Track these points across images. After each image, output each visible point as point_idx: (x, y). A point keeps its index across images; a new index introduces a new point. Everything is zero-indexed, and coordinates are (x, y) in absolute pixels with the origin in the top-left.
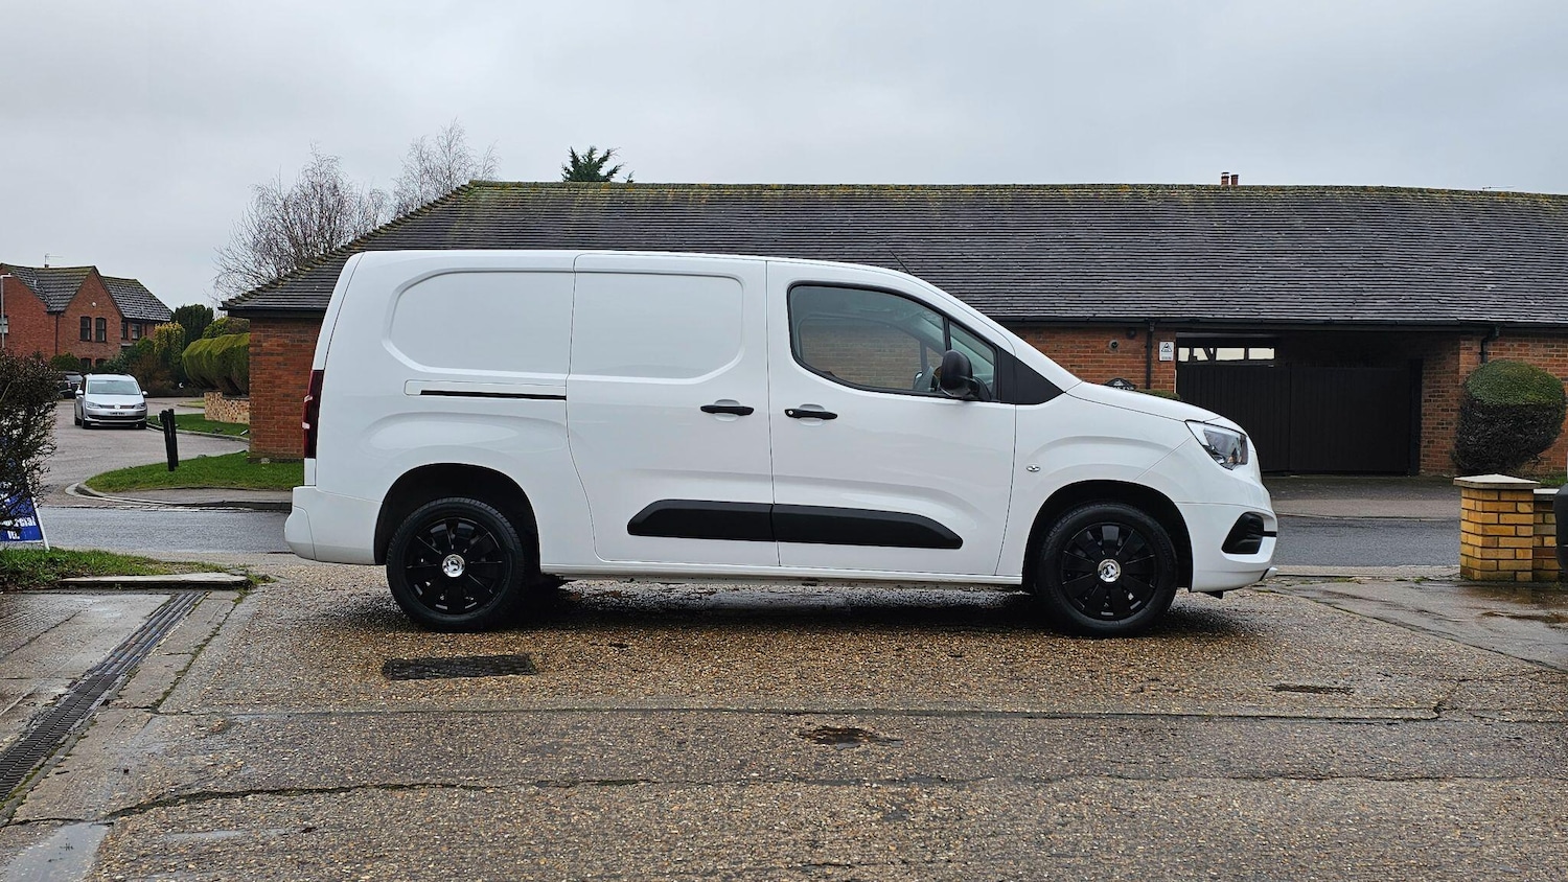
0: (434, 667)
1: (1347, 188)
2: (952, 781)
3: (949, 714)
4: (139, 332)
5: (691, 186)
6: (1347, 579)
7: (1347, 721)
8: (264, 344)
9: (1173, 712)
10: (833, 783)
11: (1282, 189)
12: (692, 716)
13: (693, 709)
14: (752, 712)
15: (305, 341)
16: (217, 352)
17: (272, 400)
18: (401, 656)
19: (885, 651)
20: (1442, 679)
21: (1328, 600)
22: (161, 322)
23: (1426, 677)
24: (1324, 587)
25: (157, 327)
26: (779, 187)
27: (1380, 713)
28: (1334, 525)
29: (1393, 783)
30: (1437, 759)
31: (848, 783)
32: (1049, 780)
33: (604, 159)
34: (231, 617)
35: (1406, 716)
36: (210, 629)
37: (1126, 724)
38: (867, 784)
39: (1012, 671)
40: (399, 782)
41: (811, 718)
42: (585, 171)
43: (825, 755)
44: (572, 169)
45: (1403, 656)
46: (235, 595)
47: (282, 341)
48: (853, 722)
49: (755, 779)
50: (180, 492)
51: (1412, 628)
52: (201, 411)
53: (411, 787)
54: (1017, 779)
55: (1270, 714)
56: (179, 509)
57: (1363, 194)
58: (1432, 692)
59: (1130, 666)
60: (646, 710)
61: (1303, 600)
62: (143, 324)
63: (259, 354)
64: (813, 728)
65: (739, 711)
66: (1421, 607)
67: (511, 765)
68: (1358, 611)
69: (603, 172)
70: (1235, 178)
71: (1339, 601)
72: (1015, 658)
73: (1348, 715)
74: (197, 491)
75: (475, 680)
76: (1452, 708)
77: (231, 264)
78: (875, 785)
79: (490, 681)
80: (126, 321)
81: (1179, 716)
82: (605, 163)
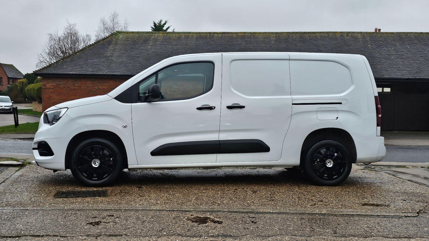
0: (73, 194)
1: (415, 33)
2: (234, 236)
3: (243, 213)
4: (13, 82)
5: (190, 33)
6: (404, 167)
7: (385, 216)
8: (47, 85)
9: (323, 213)
10: (191, 237)
11: (393, 33)
12: (151, 213)
13: (154, 210)
14: (174, 211)
15: (61, 84)
16: (36, 88)
17: (50, 104)
18: (63, 190)
19: (230, 190)
20: (423, 202)
21: (394, 174)
22: (21, 79)
23: (418, 202)
24: (394, 169)
25: (19, 80)
26: (220, 33)
27: (397, 214)
28: (407, 148)
29: (393, 239)
30: (412, 230)
31: (196, 237)
32: (269, 236)
33: (165, 24)
34: (12, 176)
35: (406, 215)
36: (3, 180)
37: (304, 217)
38: (203, 237)
39: (271, 197)
40: (38, 234)
41: (193, 213)
42: (158, 28)
43: (193, 226)
44: (154, 28)
45: (413, 194)
46: (17, 169)
47: (53, 84)
48: (208, 215)
49: (164, 235)
50: (18, 134)
51: (420, 184)
52: (32, 108)
53: (42, 236)
54: (258, 236)
55: (357, 214)
56: (17, 140)
57: (421, 35)
58: (418, 207)
59: (314, 196)
60: (137, 210)
61: (385, 174)
62: (15, 79)
63: (45, 89)
64: (192, 217)
65: (169, 211)
66: (426, 176)
67: (81, 228)
68: (403, 178)
69: (165, 28)
70: (380, 30)
71: (397, 174)
72: (274, 193)
73: (385, 214)
74: (23, 134)
75: (83, 199)
76: (424, 212)
77: (42, 59)
78: (206, 237)
79: (88, 199)
80: (9, 78)
81: (325, 214)
82: (165, 25)
